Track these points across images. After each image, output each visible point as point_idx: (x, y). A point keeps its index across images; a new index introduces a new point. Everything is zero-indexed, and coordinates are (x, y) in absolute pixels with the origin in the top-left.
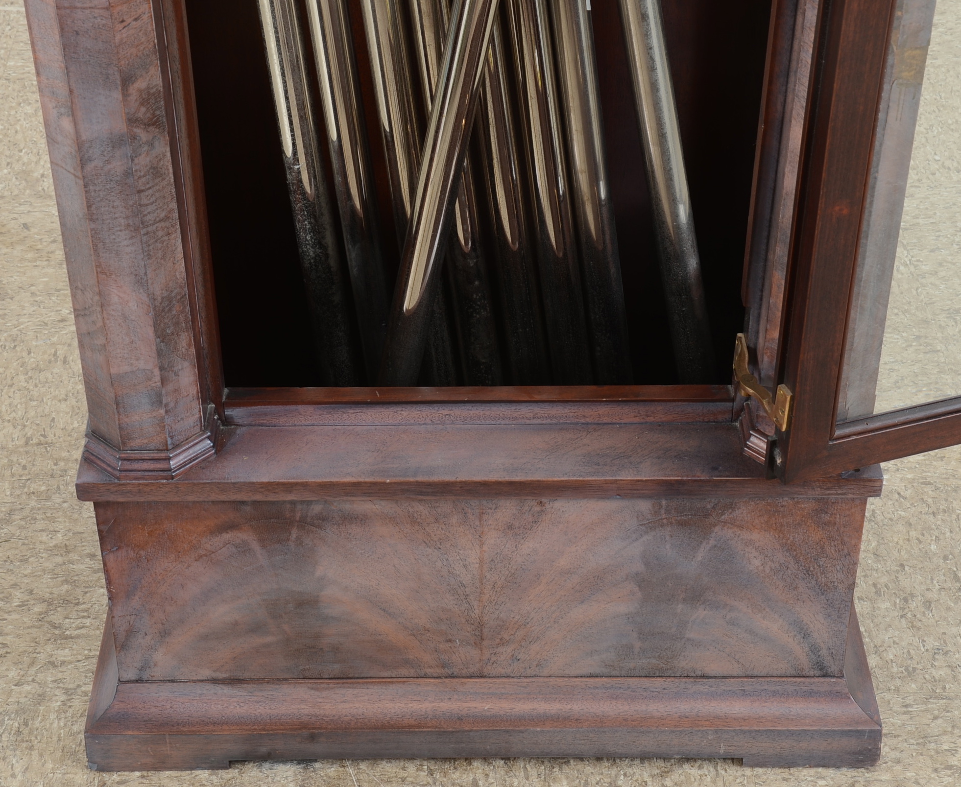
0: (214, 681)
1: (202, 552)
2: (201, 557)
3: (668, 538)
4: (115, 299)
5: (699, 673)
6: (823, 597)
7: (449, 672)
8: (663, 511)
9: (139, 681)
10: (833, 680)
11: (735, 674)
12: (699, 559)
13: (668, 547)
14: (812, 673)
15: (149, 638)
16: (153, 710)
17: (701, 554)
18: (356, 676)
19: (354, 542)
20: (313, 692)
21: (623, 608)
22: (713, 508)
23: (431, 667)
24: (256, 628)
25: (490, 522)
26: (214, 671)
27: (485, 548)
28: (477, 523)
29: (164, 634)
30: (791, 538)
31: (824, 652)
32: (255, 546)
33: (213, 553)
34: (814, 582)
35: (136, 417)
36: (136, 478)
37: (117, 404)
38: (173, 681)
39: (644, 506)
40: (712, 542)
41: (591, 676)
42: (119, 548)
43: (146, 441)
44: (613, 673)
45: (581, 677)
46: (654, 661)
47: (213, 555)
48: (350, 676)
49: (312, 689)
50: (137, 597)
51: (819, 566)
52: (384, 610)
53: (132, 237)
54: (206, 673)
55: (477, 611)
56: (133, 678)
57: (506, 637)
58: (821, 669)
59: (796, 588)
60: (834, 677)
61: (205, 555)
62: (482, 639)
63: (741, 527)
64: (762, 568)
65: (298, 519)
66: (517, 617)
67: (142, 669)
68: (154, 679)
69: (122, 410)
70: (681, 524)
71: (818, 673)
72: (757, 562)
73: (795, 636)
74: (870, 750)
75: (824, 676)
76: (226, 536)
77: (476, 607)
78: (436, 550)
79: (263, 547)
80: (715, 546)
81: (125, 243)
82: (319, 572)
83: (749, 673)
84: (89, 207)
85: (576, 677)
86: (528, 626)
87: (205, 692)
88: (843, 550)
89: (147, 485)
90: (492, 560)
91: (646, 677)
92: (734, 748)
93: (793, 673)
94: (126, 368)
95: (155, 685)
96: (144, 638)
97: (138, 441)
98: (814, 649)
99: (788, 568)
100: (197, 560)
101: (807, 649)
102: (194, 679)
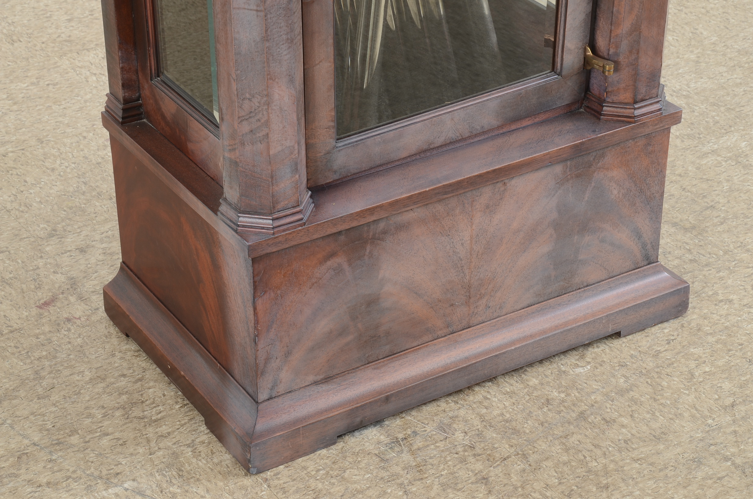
0: (316, 383)
1: (314, 280)
2: (313, 284)
3: (571, 188)
4: (276, 97)
5: (585, 284)
6: (648, 206)
7: (450, 330)
8: (568, 170)
9: (270, 398)
11: (604, 279)
12: (586, 199)
13: (570, 195)
14: (643, 263)
15: (278, 360)
17: (588, 195)
18: (399, 351)
19: (401, 246)
20: (375, 371)
21: (546, 249)
22: (594, 159)
23: (441, 329)
24: (342, 332)
25: (477, 207)
26: (316, 375)
27: (474, 227)
28: (470, 209)
29: (288, 354)
30: (633, 169)
31: (649, 247)
32: (346, 266)
33: (320, 279)
34: (644, 197)
35: (283, 185)
36: (284, 231)
37: (272, 177)
38: (290, 392)
39: (558, 169)
40: (593, 184)
42: (265, 292)
43: (286, 202)
44: (542, 299)
45: (523, 308)
46: (562, 283)
47: (320, 281)
48: (395, 352)
49: (375, 369)
50: (273, 330)
51: (647, 184)
52: (416, 293)
53: (289, 47)
54: (311, 378)
55: (468, 277)
56: (267, 398)
57: (483, 292)
58: (648, 259)
59: (635, 204)
60: (654, 263)
61: (316, 282)
62: (470, 298)
63: (607, 169)
64: (618, 195)
65: (370, 237)
66: (489, 275)
67: (272, 389)
68: (279, 394)
69: (274, 182)
70: (578, 176)
71: (646, 263)
72: (615, 192)
73: (634, 239)
74: (684, 301)
75: (649, 264)
76: (329, 263)
77: (467, 274)
78: (447, 237)
79: (350, 265)
80: (595, 187)
81: (285, 53)
82: (380, 276)
83: (611, 275)
84: (266, 31)
85: (521, 310)
86: (495, 279)
87: (311, 393)
88: (658, 169)
89: (290, 234)
90: (478, 235)
91: (557, 297)
92: (617, 325)
93: (633, 267)
94: (279, 148)
95: (281, 398)
97: (282, 203)
98: (644, 245)
99: (631, 191)
100: (310, 288)
101: (641, 247)
102: (304, 385)
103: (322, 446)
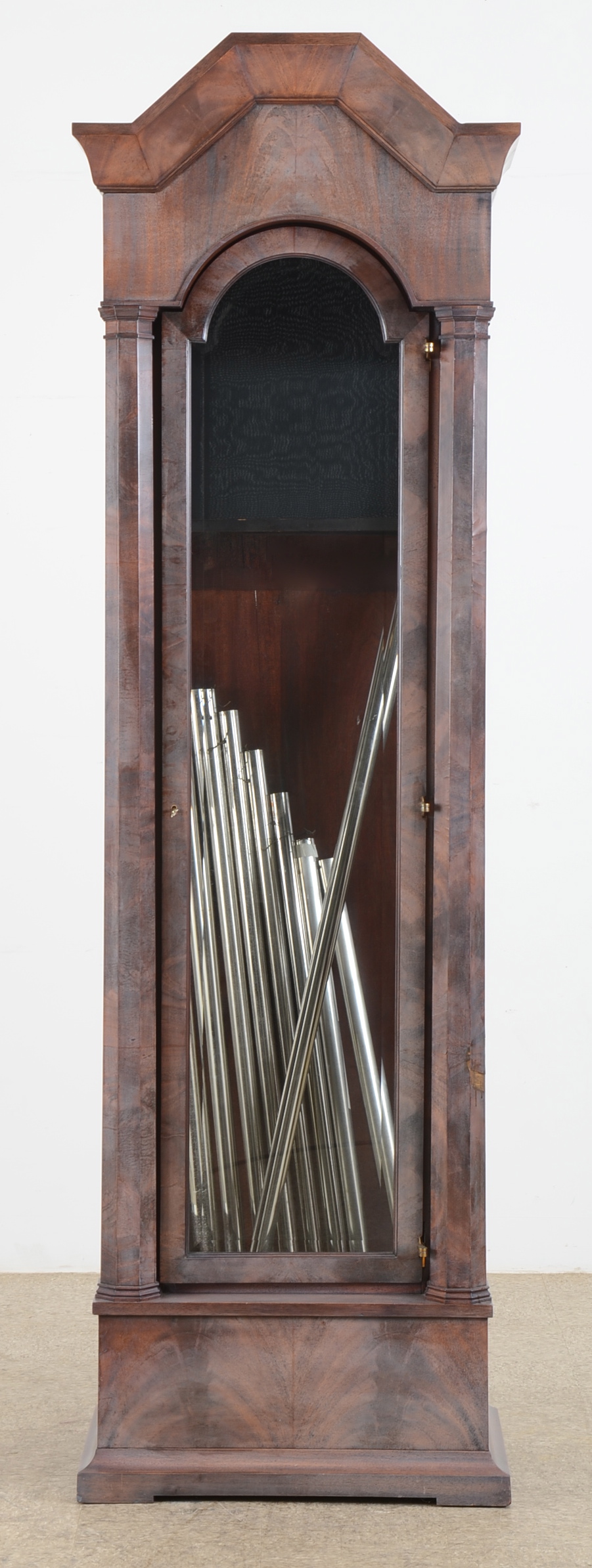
0: (148, 1448)
1: (149, 1354)
2: (149, 1357)
3: (389, 1348)
4: (124, 1195)
5: (411, 1447)
6: (471, 1390)
7: (275, 1444)
8: (385, 1329)
9: (108, 1447)
10: (484, 1452)
11: (431, 1448)
12: (406, 1363)
13: (389, 1354)
14: (472, 1448)
15: (116, 1415)
16: (115, 1464)
17: (407, 1360)
18: (225, 1446)
19: (228, 1349)
20: (201, 1456)
21: (368, 1397)
22: (411, 1327)
23: (265, 1440)
24: (173, 1410)
25: (298, 1336)
26: (149, 1441)
27: (295, 1353)
28: (291, 1336)
29: (125, 1412)
30: (452, 1349)
31: (477, 1432)
32: (177, 1350)
33: (155, 1354)
34: (467, 1380)
35: (126, 1265)
36: (122, 1300)
37: (118, 1256)
38: (126, 1448)
39: (376, 1325)
40: (412, 1351)
41: (353, 1448)
42: (108, 1350)
43: (129, 1280)
44: (366, 1446)
45: (347, 1448)
46: (386, 1438)
47: (155, 1356)
48: (222, 1446)
49: (201, 1454)
50: (113, 1385)
51: (468, 1369)
52: (242, 1397)
53: (136, 1161)
54: (144, 1443)
55: (291, 1399)
56: (105, 1446)
57: (307, 1418)
58: (477, 1445)
59: (458, 1384)
60: (484, 1450)
61: (151, 1356)
62: (294, 1420)
63: (426, 1341)
64: (438, 1370)
65: (200, 1332)
66: (312, 1404)
67: (110, 1439)
68: (116, 1447)
69: (119, 1260)
70: (396, 1338)
71: (475, 1448)
72: (436, 1365)
73: (460, 1419)
74: (505, 1492)
75: (479, 1450)
76: (164, 1343)
77: (290, 1396)
78: (269, 1355)
79: (181, 1351)
80: (413, 1354)
81: (132, 1164)
82: (208, 1370)
83: (438, 1447)
84: (119, 1144)
86: (318, 1410)
87: (143, 1454)
88: (479, 1357)
89: (127, 1304)
90: (299, 1362)
91: (382, 1449)
92: (431, 1490)
93: (462, 1447)
94: (124, 1235)
96: (114, 1415)
97: (125, 1280)
98: (472, 1430)
99: (452, 1370)
100: (146, 1360)
101: (468, 1429)
102: (137, 1447)
103: (140, 1499)
